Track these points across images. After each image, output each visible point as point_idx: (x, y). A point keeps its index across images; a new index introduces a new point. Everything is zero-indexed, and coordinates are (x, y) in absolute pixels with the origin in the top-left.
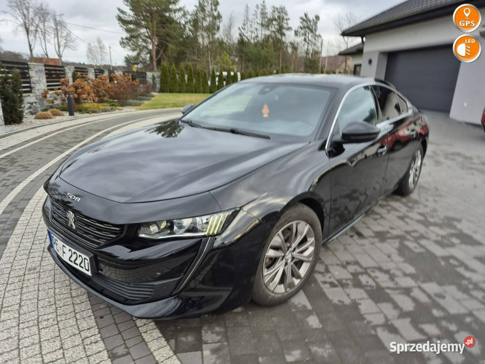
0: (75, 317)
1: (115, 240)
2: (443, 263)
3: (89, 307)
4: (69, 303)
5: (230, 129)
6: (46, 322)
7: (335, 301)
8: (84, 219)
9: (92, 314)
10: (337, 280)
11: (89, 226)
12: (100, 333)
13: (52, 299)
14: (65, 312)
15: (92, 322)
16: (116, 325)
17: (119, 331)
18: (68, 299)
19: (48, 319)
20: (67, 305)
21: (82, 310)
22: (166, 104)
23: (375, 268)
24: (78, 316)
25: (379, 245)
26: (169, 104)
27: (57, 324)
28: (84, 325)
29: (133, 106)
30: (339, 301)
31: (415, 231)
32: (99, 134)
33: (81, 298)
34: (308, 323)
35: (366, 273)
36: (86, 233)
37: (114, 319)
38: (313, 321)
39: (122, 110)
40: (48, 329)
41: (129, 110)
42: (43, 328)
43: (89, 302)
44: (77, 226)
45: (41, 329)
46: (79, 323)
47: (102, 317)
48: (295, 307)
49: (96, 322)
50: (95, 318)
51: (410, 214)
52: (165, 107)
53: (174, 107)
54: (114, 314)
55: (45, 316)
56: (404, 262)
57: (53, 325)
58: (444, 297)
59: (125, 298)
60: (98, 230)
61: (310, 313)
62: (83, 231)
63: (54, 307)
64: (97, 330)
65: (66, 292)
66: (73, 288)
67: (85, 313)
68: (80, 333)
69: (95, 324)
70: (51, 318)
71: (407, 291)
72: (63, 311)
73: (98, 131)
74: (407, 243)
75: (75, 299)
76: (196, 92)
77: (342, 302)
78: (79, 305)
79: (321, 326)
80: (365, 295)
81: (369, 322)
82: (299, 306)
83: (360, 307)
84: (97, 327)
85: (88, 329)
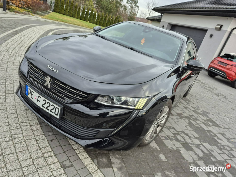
0: (35, 138)
1: (81, 101)
2: (208, 134)
3: (42, 133)
4: (29, 129)
5: (130, 47)
6: (17, 140)
7: (169, 147)
8: (61, 84)
9: (45, 138)
10: (167, 136)
11: (63, 89)
12: (52, 150)
13: (18, 125)
14: (28, 135)
15: (46, 143)
16: (61, 146)
17: (64, 151)
18: (28, 126)
19: (18, 138)
20: (28, 130)
21: (38, 134)
22: (58, 19)
23: (181, 132)
24: (37, 138)
25: (180, 120)
26: (60, 20)
27: (25, 142)
28: (42, 144)
29: (39, 15)
30: (171, 147)
31: (193, 116)
32: (24, 26)
33: (36, 126)
34: (160, 158)
35: (179, 134)
36: (58, 92)
37: (59, 143)
38: (162, 157)
39: (34, 16)
40: (19, 144)
41: (38, 17)
42: (16, 143)
43: (41, 130)
44: (52, 87)
45: (15, 144)
46: (38, 143)
47: (52, 141)
48: (152, 148)
49: (49, 144)
50: (48, 141)
51: (189, 107)
52: (58, 21)
53: (63, 22)
54: (58, 139)
55: (16, 135)
56: (193, 131)
57: (22, 142)
58: (213, 152)
59: (76, 134)
60: (69, 92)
61: (160, 152)
62: (57, 91)
63: (20, 130)
64: (51, 149)
65: (26, 121)
66: (30, 119)
67: (41, 137)
68: (40, 149)
69: (48, 145)
70: (20, 137)
71: (198, 146)
72: (27, 133)
73: (23, 25)
74: (192, 121)
75: (33, 127)
76: (73, 17)
77: (172, 148)
78: (36, 131)
79: (167, 161)
80: (181, 146)
81: (187, 161)
82: (154, 148)
83: (181, 152)
84: (50, 147)
85: (45, 147)
